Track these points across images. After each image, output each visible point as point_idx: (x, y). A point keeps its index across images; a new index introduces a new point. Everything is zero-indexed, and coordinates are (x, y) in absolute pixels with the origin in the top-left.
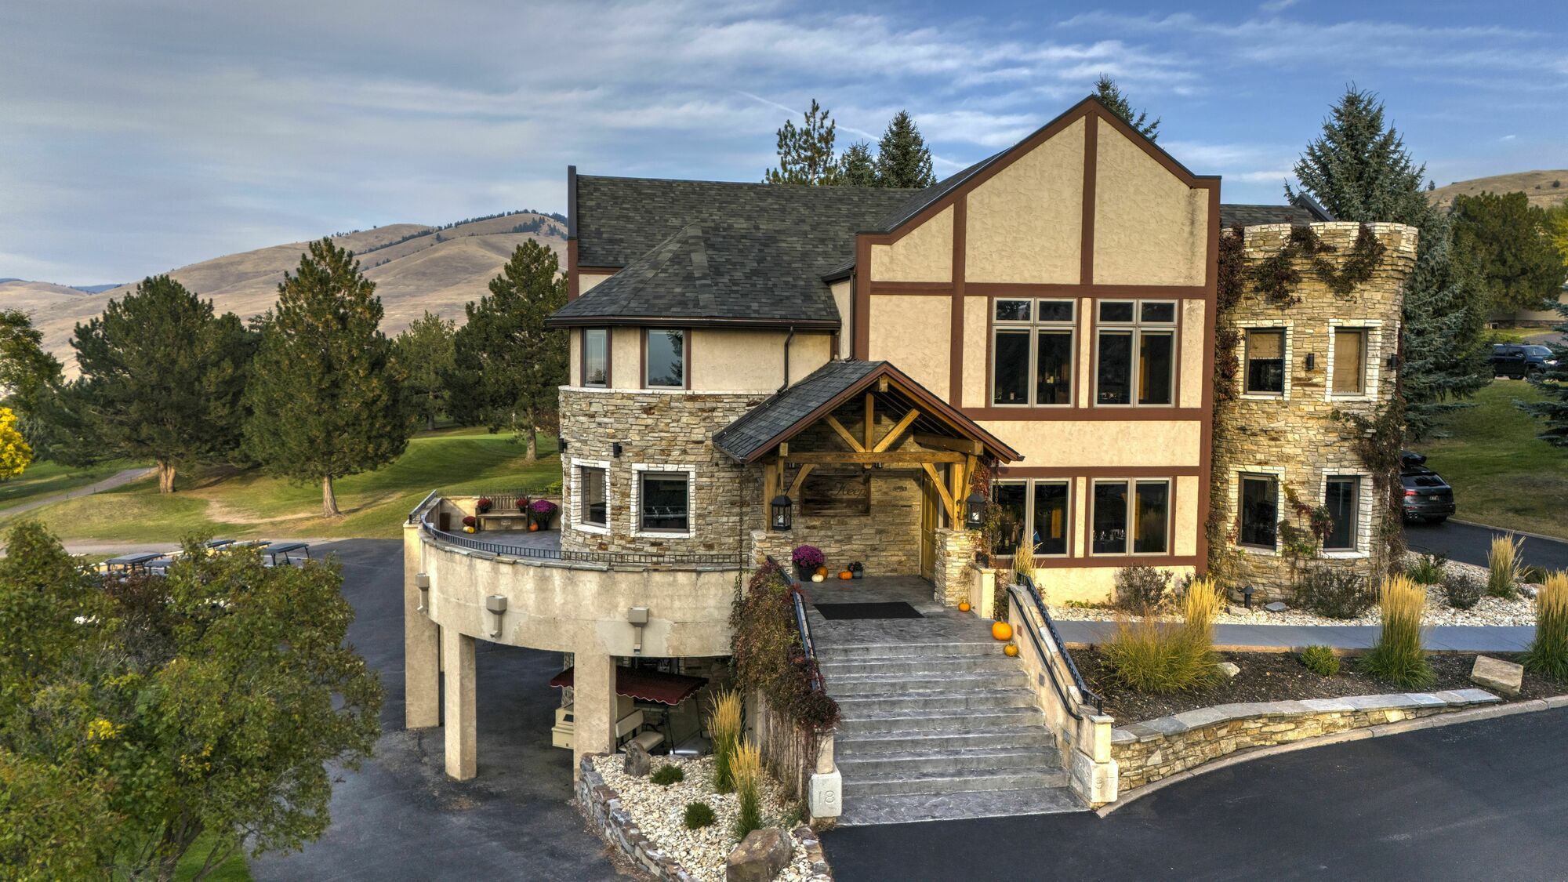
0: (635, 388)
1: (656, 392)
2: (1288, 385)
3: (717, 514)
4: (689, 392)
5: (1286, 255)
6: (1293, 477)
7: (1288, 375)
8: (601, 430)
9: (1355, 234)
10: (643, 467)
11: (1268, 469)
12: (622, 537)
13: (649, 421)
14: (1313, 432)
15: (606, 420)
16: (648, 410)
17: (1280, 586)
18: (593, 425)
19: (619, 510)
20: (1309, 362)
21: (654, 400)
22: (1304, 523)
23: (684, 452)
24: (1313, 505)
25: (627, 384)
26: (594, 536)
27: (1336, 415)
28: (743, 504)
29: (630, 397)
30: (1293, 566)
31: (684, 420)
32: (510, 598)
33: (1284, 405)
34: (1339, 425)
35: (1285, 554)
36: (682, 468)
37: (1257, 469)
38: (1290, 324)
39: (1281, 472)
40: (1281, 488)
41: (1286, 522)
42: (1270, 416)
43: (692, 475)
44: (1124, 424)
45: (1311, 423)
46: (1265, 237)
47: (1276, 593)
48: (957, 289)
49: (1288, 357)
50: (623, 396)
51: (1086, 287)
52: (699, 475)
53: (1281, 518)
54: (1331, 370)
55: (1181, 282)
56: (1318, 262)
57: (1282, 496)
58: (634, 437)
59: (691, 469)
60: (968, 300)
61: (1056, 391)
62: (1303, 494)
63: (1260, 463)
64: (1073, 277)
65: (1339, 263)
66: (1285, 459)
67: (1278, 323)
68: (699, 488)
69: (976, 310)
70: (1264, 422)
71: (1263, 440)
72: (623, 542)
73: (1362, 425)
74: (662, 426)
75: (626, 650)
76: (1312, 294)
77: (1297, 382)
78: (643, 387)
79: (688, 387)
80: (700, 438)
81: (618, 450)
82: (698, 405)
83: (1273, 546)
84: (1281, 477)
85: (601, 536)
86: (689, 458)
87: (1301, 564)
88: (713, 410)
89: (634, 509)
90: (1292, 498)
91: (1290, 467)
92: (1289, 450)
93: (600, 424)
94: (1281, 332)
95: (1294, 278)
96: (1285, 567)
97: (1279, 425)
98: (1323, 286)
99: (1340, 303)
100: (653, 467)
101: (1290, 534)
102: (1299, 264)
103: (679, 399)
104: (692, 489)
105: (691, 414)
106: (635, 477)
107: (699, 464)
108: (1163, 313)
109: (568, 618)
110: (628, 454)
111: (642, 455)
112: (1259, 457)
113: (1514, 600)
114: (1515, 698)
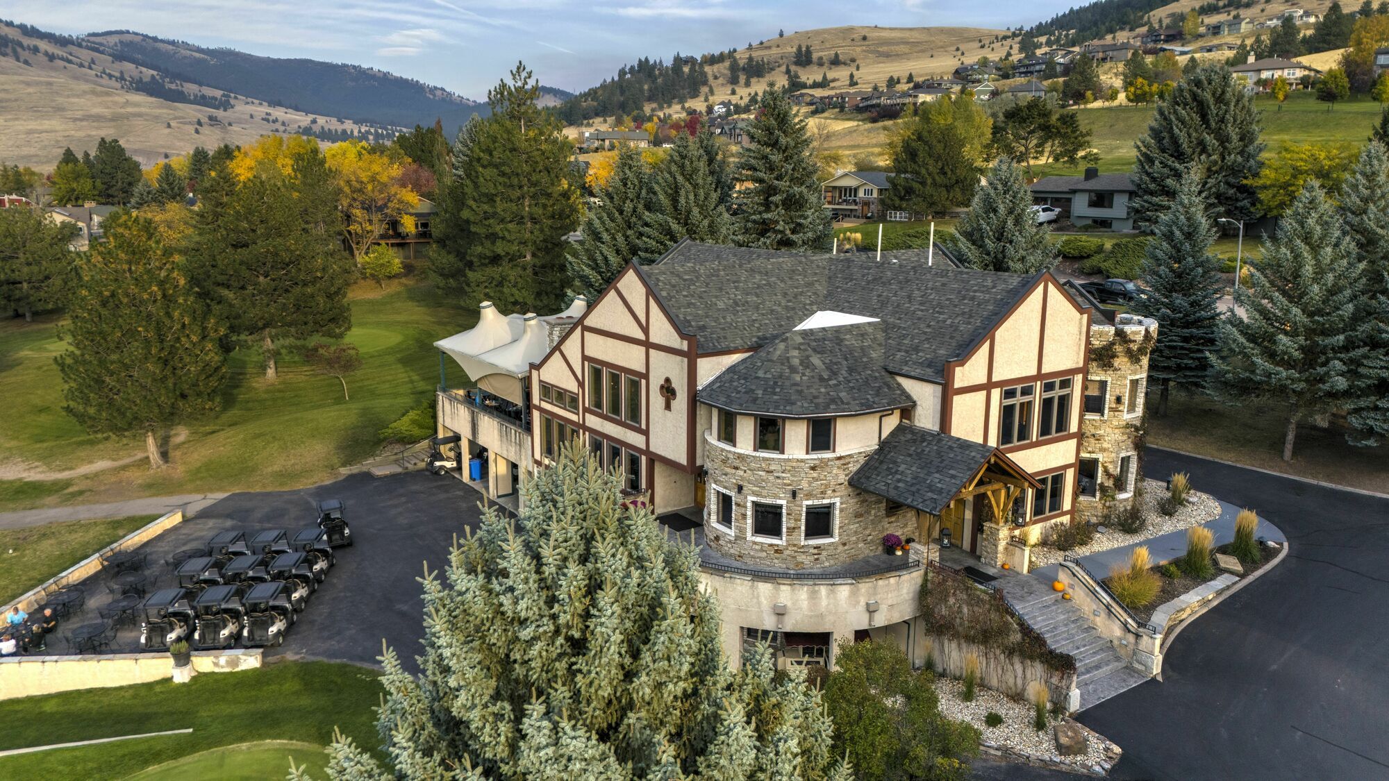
0: (803, 456)
1: (820, 456)
2: (1106, 411)
3: (849, 524)
4: (838, 454)
5: (1113, 343)
6: (1106, 459)
7: (1107, 406)
8: (779, 481)
9: (1143, 332)
10: (810, 502)
11: (1094, 456)
12: (795, 545)
13: (815, 475)
14: (1117, 436)
15: (784, 475)
16: (813, 468)
17: (1096, 516)
18: (771, 478)
19: (791, 530)
20: (1119, 400)
21: (817, 462)
22: (1110, 483)
23: (834, 491)
24: (1115, 473)
25: (796, 452)
26: (771, 545)
27: (1128, 426)
28: (861, 515)
29: (802, 461)
30: (1104, 505)
31: (834, 472)
32: (789, 604)
33: (1104, 422)
34: (1128, 430)
35: (1101, 499)
36: (833, 501)
37: (1088, 455)
38: (1109, 379)
39: (1100, 457)
40: (1100, 465)
41: (1102, 483)
42: (1096, 428)
43: (838, 504)
44: (1048, 446)
45: (1116, 431)
46: (1101, 334)
47: (1094, 520)
48: (988, 386)
49: (1108, 396)
50: (798, 460)
51: (1039, 376)
52: (841, 503)
53: (1099, 481)
54: (1127, 402)
55: (1074, 366)
56: (1129, 349)
57: (1100, 470)
58: (804, 485)
59: (837, 501)
60: (993, 391)
61: (1024, 434)
62: (1111, 467)
63: (1090, 452)
64: (1034, 372)
65: (1134, 347)
66: (1103, 450)
67: (1103, 378)
68: (841, 510)
69: (996, 394)
70: (1093, 431)
71: (1092, 440)
72: (795, 549)
73: (1137, 429)
74: (822, 477)
75: (864, 625)
76: (1121, 362)
77: (1111, 409)
78: (807, 453)
79: (834, 451)
80: (843, 481)
81: (794, 494)
82: (842, 462)
83: (1094, 496)
84: (1101, 460)
85: (778, 545)
86: (836, 494)
87: (1107, 504)
88: (849, 463)
89: (803, 528)
90: (1106, 471)
91: (1105, 454)
92: (1105, 445)
93: (778, 477)
94: (1103, 384)
95: (1114, 356)
96: (1100, 506)
97: (1102, 432)
98: (1126, 359)
99: (1133, 368)
100: (816, 502)
101: (1103, 489)
102: (1118, 348)
103: (831, 460)
104: (837, 512)
105: (838, 468)
106: (804, 509)
107: (841, 497)
108: (1066, 384)
109: (830, 613)
110: (800, 496)
111: (809, 496)
112: (1089, 449)
113: (1185, 506)
114: (1242, 576)
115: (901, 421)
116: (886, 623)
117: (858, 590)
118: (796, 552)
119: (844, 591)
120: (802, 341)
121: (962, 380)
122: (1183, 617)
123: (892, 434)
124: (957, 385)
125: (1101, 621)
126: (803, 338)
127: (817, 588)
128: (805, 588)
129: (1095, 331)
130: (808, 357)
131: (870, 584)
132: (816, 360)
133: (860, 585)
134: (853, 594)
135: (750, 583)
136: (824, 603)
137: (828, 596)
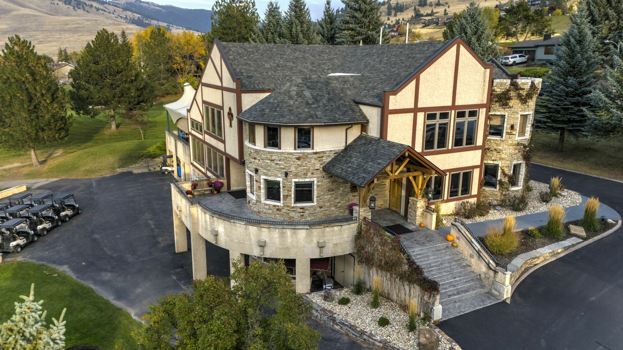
0: (292, 151)
1: (302, 151)
2: (504, 135)
3: (324, 195)
4: (315, 151)
5: (509, 90)
6: (504, 165)
7: (505, 131)
8: (278, 166)
9: (530, 84)
10: (297, 180)
11: (496, 163)
12: (288, 206)
13: (299, 163)
14: (511, 150)
15: (280, 162)
16: (298, 159)
17: (497, 200)
18: (273, 164)
19: (286, 197)
20: (512, 127)
21: (301, 155)
22: (506, 180)
23: (313, 174)
24: (509, 174)
25: (288, 148)
26: (274, 206)
27: (518, 144)
28: (333, 190)
29: (291, 154)
30: (502, 193)
31: (312, 162)
32: (267, 240)
33: (503, 141)
34: (519, 147)
35: (499, 189)
36: (312, 180)
37: (492, 162)
38: (506, 114)
39: (500, 163)
40: (500, 168)
41: (501, 180)
42: (497, 145)
43: (315, 182)
44: (461, 153)
45: (511, 147)
46: (501, 84)
47: (495, 203)
48: (415, 110)
49: (505, 125)
50: (288, 153)
51: (454, 107)
52: (318, 182)
53: (499, 178)
54: (518, 129)
55: (480, 103)
56: (519, 94)
57: (500, 171)
58: (293, 169)
59: (315, 180)
60: (419, 114)
61: (442, 143)
62: (506, 170)
63: (493, 160)
64: (449, 103)
65: (524, 93)
66: (501, 159)
67: (503, 113)
68: (318, 186)
69: (421, 116)
70: (495, 147)
71: (495, 153)
72: (288, 208)
73: (525, 147)
74: (304, 164)
75: (316, 256)
76: (514, 103)
77: (508, 133)
78: (295, 149)
79: (313, 149)
80: (318, 168)
81: (286, 174)
82: (318, 155)
83: (496, 188)
84: (500, 165)
85: (278, 206)
86: (314, 176)
87: (504, 193)
88: (322, 157)
89: (293, 196)
90: (503, 172)
91: (503, 162)
92: (503, 156)
93: (277, 164)
94: (503, 117)
95: (510, 99)
96: (499, 194)
97: (501, 148)
98: (518, 101)
99: (523, 107)
100: (301, 180)
101: (501, 183)
102: (512, 94)
103: (310, 154)
104: (315, 187)
105: (315, 159)
106: (293, 184)
107: (318, 178)
108: (473, 114)
109: (293, 247)
110: (290, 176)
111: (296, 176)
112: (493, 158)
113: (558, 197)
114: (585, 239)
115: (361, 133)
116: (332, 255)
117: (312, 233)
118: (289, 210)
119: (302, 234)
120: (302, 82)
121: (394, 105)
122: (537, 262)
123: (355, 141)
124: (391, 107)
125: (474, 261)
126: (303, 80)
127: (284, 230)
128: (277, 231)
129: (497, 83)
130: (302, 91)
131: (320, 230)
132: (307, 93)
133: (313, 230)
134: (309, 235)
135: (245, 226)
136: (289, 240)
137: (292, 236)
